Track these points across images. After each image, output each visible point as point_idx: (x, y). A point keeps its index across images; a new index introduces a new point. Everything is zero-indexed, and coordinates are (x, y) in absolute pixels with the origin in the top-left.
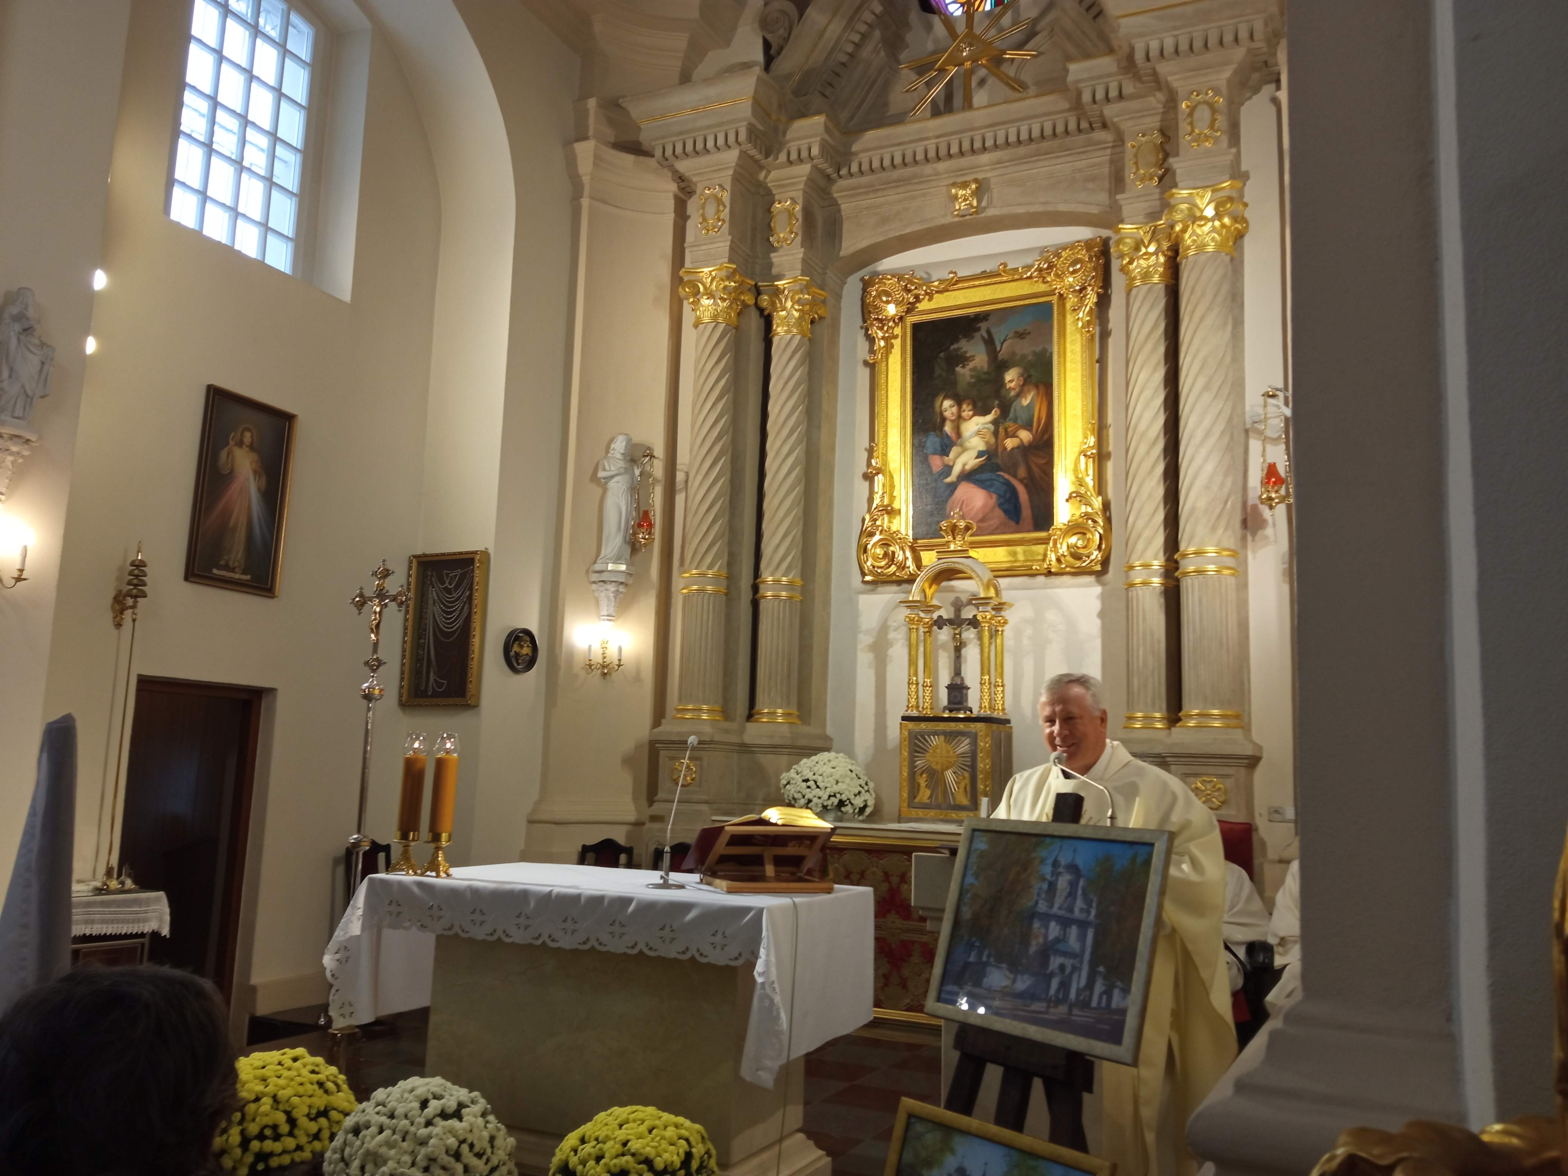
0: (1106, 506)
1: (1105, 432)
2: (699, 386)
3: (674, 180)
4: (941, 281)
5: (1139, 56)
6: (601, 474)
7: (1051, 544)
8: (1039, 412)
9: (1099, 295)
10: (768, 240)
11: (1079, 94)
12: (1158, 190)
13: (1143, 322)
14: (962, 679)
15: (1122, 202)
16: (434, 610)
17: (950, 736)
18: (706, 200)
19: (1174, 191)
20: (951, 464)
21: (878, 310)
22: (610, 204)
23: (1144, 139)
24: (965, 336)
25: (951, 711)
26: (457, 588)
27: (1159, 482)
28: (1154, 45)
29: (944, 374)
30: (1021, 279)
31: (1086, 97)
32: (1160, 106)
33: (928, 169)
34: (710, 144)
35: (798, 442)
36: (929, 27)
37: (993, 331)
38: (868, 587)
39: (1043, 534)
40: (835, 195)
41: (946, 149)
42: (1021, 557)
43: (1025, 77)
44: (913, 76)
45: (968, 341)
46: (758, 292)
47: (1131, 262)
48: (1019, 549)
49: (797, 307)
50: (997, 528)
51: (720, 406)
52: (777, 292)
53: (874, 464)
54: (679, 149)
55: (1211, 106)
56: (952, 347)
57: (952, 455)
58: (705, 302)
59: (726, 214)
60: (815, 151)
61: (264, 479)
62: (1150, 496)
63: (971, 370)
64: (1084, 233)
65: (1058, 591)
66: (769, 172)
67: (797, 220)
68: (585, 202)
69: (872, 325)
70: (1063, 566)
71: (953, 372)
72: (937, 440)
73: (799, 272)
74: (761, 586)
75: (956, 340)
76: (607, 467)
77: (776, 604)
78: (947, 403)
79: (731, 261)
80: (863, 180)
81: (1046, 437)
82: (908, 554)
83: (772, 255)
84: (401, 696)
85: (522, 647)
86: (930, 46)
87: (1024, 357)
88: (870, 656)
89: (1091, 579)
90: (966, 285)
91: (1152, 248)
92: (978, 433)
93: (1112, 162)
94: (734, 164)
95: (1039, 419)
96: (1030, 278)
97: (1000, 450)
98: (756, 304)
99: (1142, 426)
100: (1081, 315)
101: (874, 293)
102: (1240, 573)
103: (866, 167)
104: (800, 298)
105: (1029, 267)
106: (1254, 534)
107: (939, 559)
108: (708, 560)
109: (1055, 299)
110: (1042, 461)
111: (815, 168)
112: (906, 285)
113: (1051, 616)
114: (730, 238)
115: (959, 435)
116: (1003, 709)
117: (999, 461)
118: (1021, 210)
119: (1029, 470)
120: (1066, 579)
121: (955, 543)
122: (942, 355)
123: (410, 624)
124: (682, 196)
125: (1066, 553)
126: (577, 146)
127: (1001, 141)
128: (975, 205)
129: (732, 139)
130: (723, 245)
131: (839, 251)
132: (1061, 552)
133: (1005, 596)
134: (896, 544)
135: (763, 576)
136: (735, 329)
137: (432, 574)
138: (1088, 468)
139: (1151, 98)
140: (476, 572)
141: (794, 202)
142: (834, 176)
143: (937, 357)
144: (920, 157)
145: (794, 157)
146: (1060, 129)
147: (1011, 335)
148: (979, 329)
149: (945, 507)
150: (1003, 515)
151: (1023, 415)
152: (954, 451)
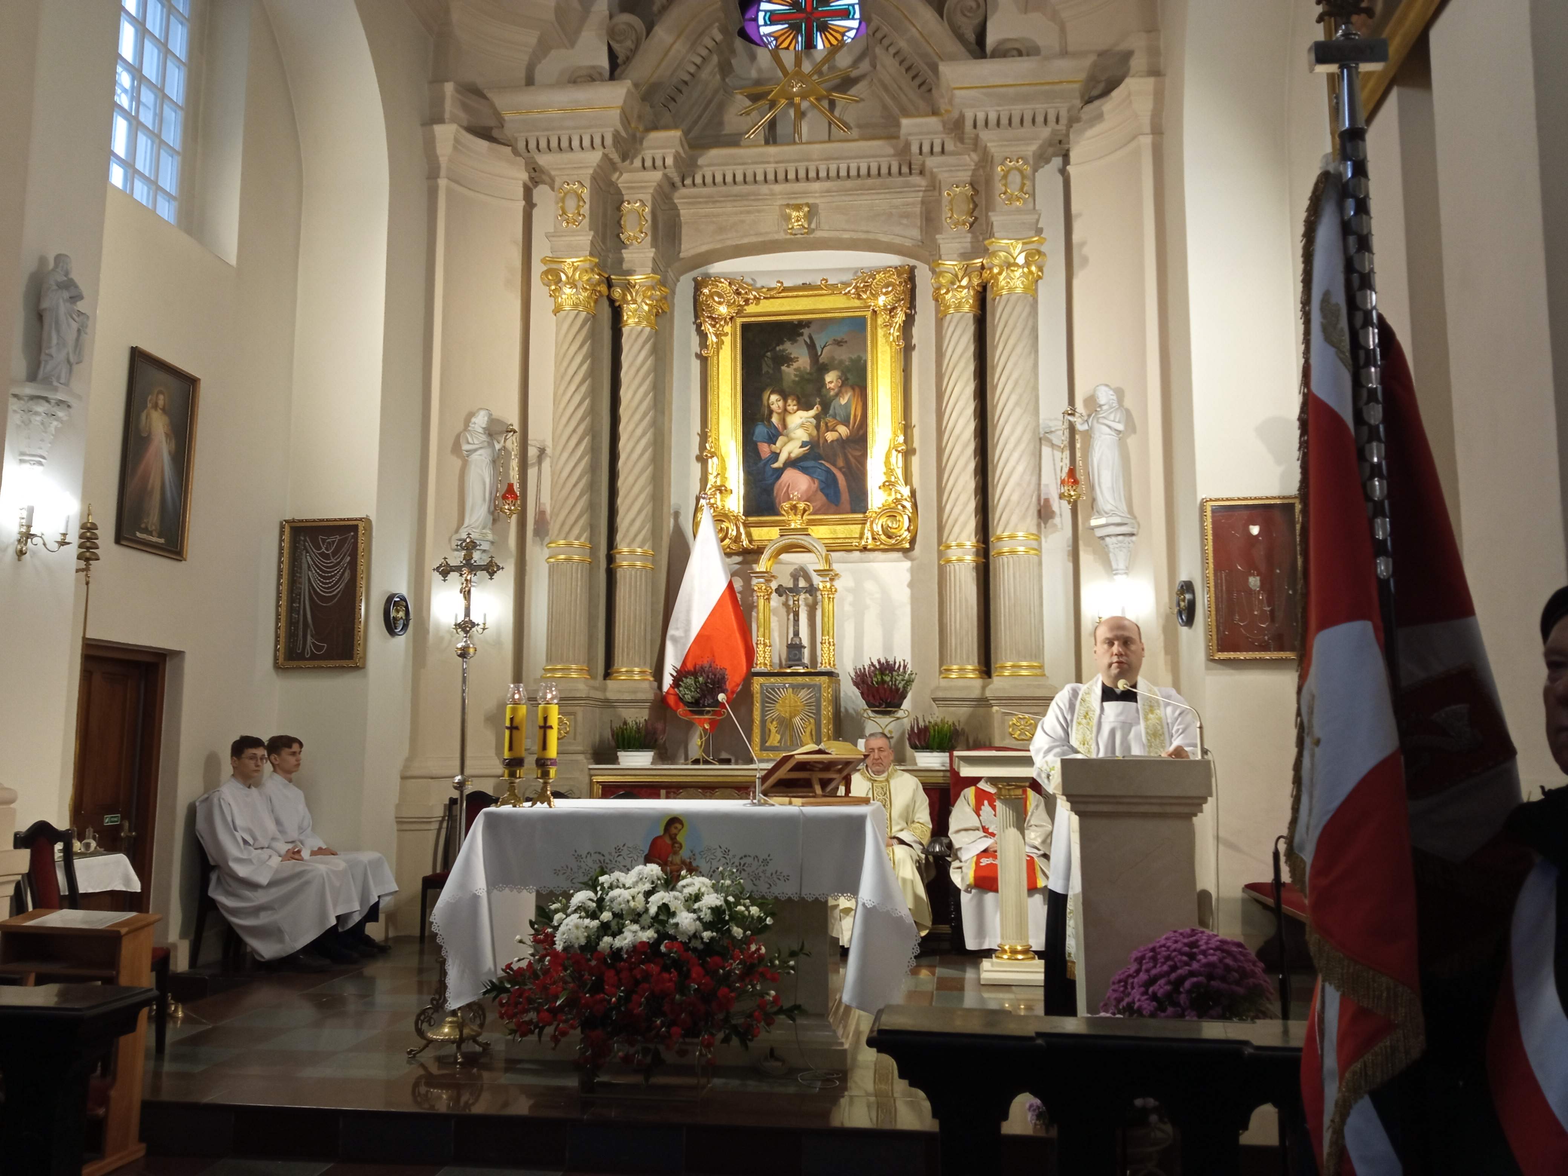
0: (913, 493)
1: (909, 431)
2: (562, 369)
3: (528, 170)
4: (769, 289)
5: (969, 123)
6: (465, 447)
7: (868, 524)
8: (855, 411)
9: (906, 314)
10: (618, 236)
11: (908, 145)
12: (969, 235)
13: (957, 344)
15: (940, 241)
16: (310, 576)
17: (796, 688)
18: (566, 194)
19: (989, 239)
20: (778, 451)
21: (711, 310)
22: (464, 186)
23: (957, 190)
24: (790, 340)
26: (334, 554)
27: (971, 477)
28: (981, 116)
29: (771, 371)
30: (840, 294)
31: (915, 149)
32: (973, 164)
33: (764, 189)
34: (576, 143)
36: (753, 57)
37: (814, 337)
39: (861, 516)
40: (676, 201)
41: (784, 174)
42: (842, 535)
43: (849, 118)
44: (748, 103)
45: (792, 344)
46: (610, 285)
47: (947, 293)
48: (840, 528)
49: (648, 302)
50: (819, 509)
51: (583, 389)
52: (628, 287)
53: (708, 448)
54: (543, 145)
55: (1021, 171)
56: (778, 348)
57: (779, 444)
58: (567, 290)
59: (586, 209)
60: (669, 161)
61: (173, 441)
62: (964, 488)
63: (795, 370)
64: (894, 260)
65: (875, 565)
66: (621, 174)
67: (647, 221)
68: (442, 183)
69: (705, 322)
70: (878, 543)
71: (780, 371)
72: (766, 429)
73: (649, 270)
74: (618, 556)
75: (781, 342)
76: (470, 440)
77: (633, 573)
78: (774, 398)
79: (592, 255)
80: (705, 191)
81: (861, 432)
82: (742, 530)
83: (623, 251)
84: (276, 658)
85: (398, 611)
86: (754, 74)
87: (841, 362)
89: (899, 555)
90: (790, 294)
91: (964, 282)
92: (802, 426)
93: (926, 202)
94: (595, 164)
95: (855, 416)
96: (848, 293)
97: (821, 441)
98: (609, 296)
99: (957, 430)
100: (892, 331)
101: (706, 293)
103: (709, 180)
104: (651, 295)
105: (846, 284)
106: (1045, 523)
107: (781, 536)
108: (576, 531)
109: (869, 314)
110: (858, 453)
111: (666, 176)
112: (737, 289)
113: (869, 586)
114: (592, 233)
115: (785, 426)
116: (831, 665)
117: (821, 451)
118: (846, 235)
119: (846, 459)
120: (881, 555)
121: (796, 522)
122: (769, 354)
123: (284, 588)
124: (530, 185)
125: (881, 533)
126: (438, 129)
127: (833, 173)
128: (806, 226)
129: (597, 141)
130: (585, 238)
131: (679, 252)
132: (875, 529)
133: (835, 566)
134: (730, 521)
135: (619, 547)
136: (593, 318)
137: (305, 541)
138: (897, 461)
139: (967, 157)
140: (361, 538)
141: (643, 204)
142: (679, 184)
143: (764, 356)
144: (760, 177)
145: (649, 163)
146: (884, 171)
147: (830, 341)
148: (801, 334)
149: (772, 490)
150: (824, 498)
151: (841, 413)
152: (781, 440)
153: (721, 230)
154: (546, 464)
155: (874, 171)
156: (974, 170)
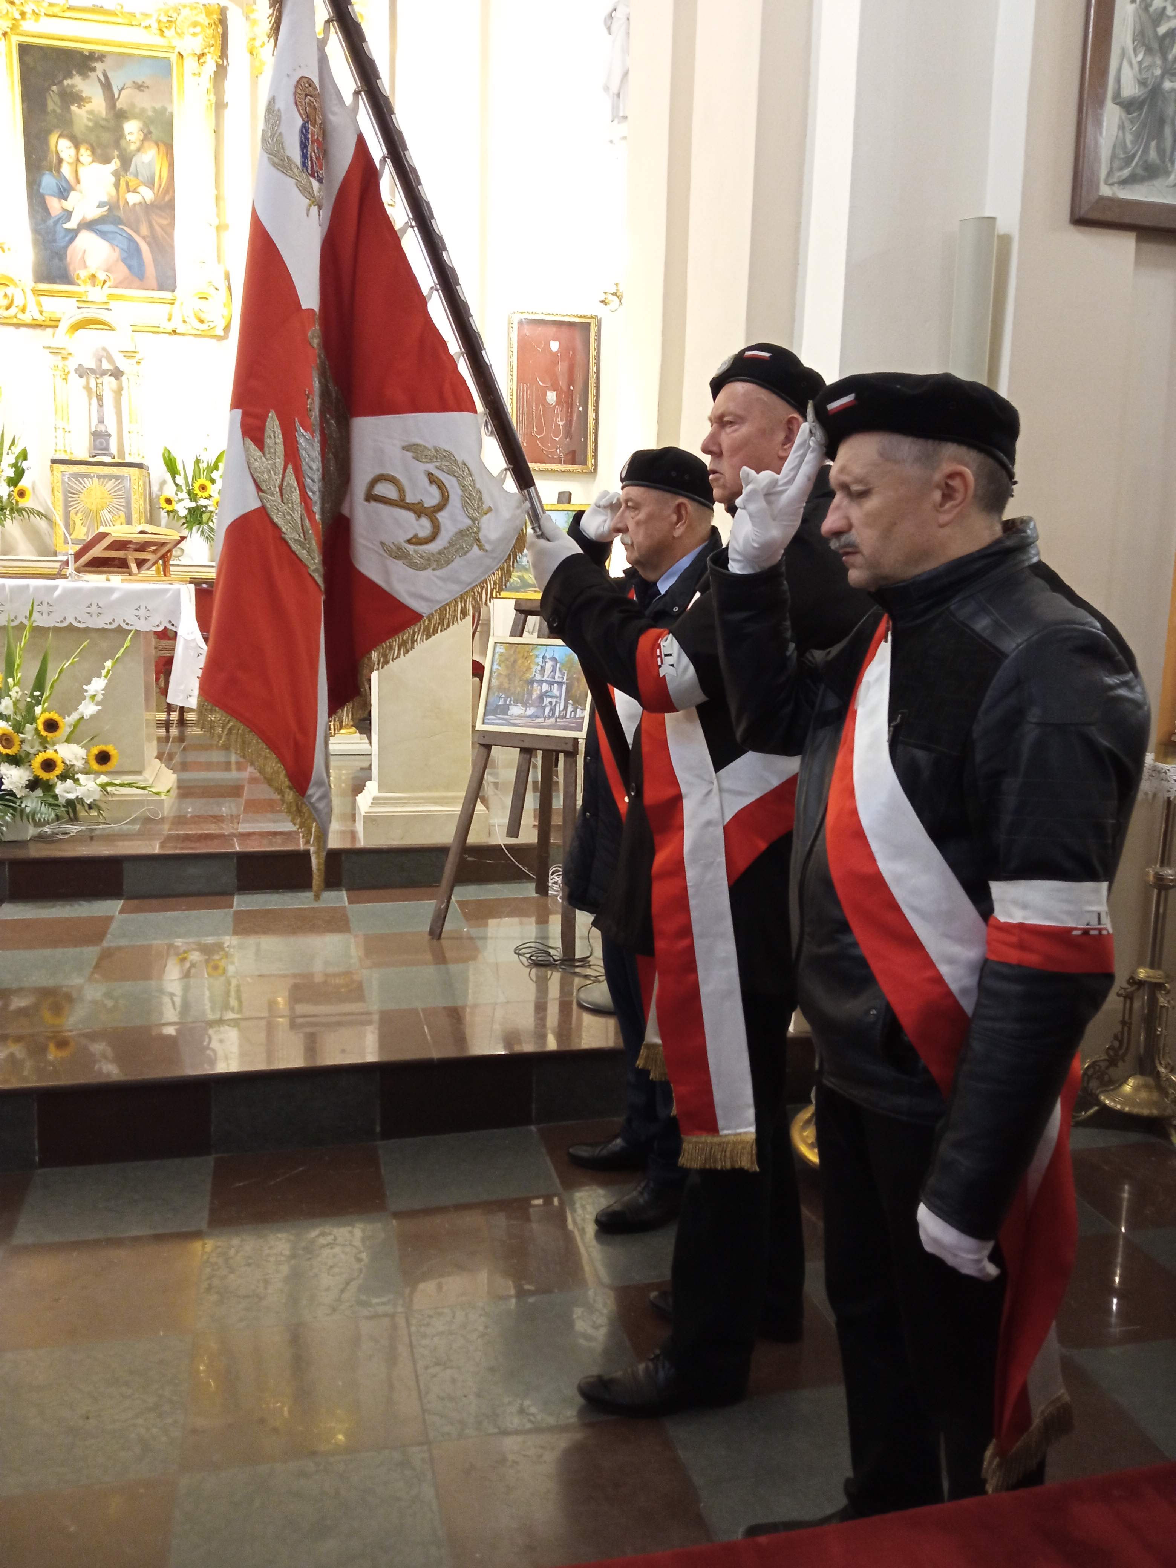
0: (226, 276)
1: (222, 203)
7: (178, 304)
8: (160, 171)
9: (217, 63)
20: (70, 209)
24: (79, 73)
25: (94, 455)
29: (58, 111)
30: (140, 25)
39: (168, 294)
45: (84, 80)
50: (124, 282)
56: (66, 82)
57: (71, 200)
63: (87, 112)
70: (188, 327)
71: (69, 110)
72: (54, 182)
75: (69, 75)
78: (63, 144)
82: (31, 298)
87: (143, 110)
89: (213, 342)
90: (78, 17)
92: (98, 183)
95: (160, 178)
96: (148, 27)
97: (121, 203)
100: (201, 81)
105: (147, 16)
109: (174, 58)
115: (77, 180)
117: (121, 214)
119: (151, 228)
121: (95, 294)
122: (54, 88)
125: (191, 316)
132: (186, 314)
134: (16, 284)
147: (129, 83)
148: (94, 69)
149: (65, 254)
150: (125, 269)
151: (144, 173)
152: (74, 196)
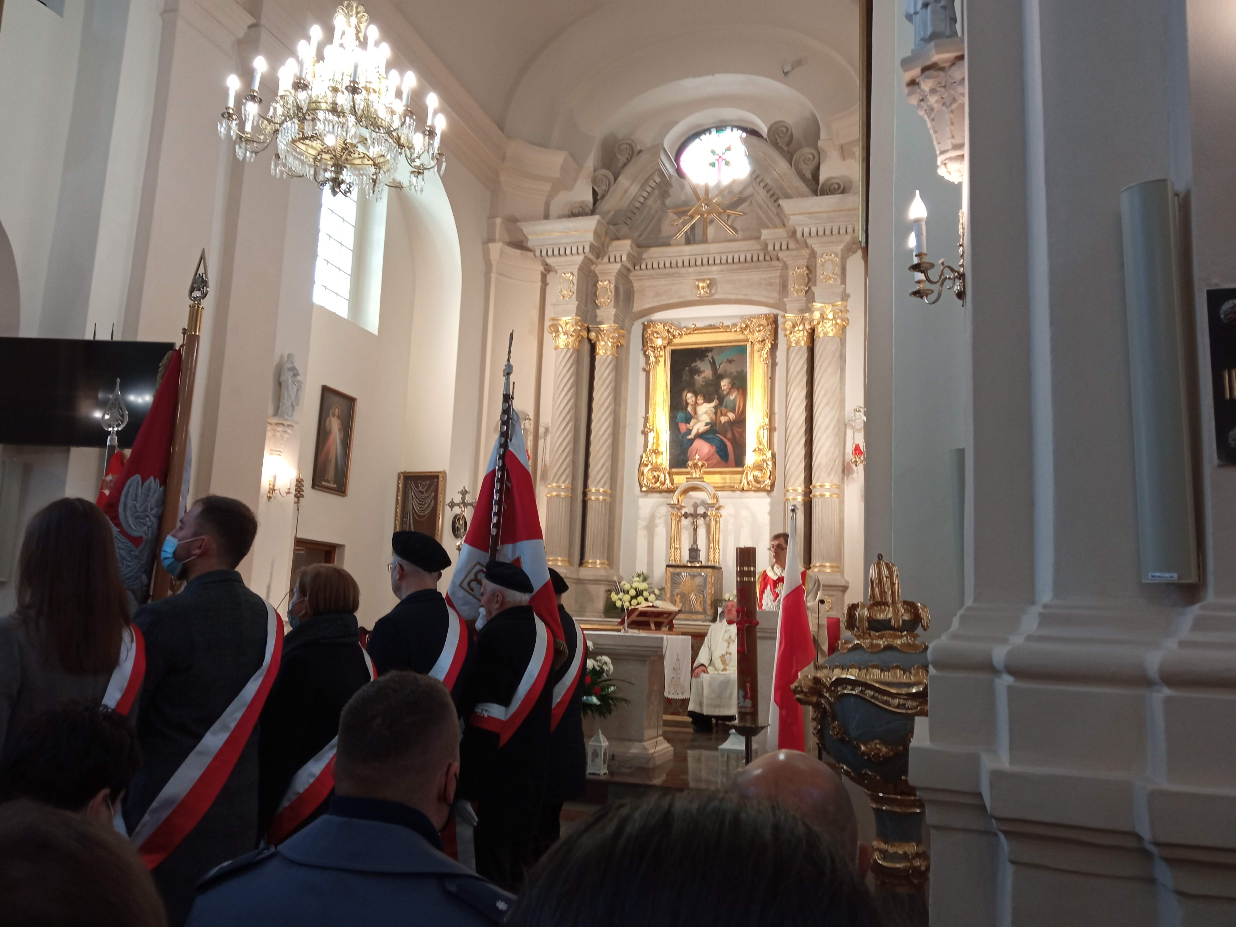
0: (773, 456)
1: (773, 416)
2: (558, 383)
3: (542, 265)
4: (688, 329)
5: (799, 235)
7: (744, 475)
8: (739, 403)
9: (771, 344)
10: (595, 302)
11: (766, 246)
12: (805, 299)
13: (796, 365)
14: (697, 546)
15: (786, 302)
16: (413, 503)
17: (692, 576)
18: (563, 279)
19: (814, 304)
20: (691, 428)
21: (652, 341)
22: (507, 277)
23: (798, 271)
24: (700, 359)
25: (690, 562)
27: (802, 448)
28: (806, 231)
29: (688, 379)
30: (731, 331)
31: (770, 248)
32: (807, 256)
33: (683, 270)
34: (568, 252)
35: (610, 414)
37: (715, 358)
38: (643, 494)
39: (740, 469)
40: (631, 278)
41: (694, 262)
42: (728, 481)
43: (737, 225)
44: (675, 217)
45: (701, 362)
46: (589, 331)
47: (791, 333)
48: (727, 476)
49: (611, 340)
50: (715, 465)
51: (570, 394)
52: (599, 332)
53: (648, 426)
54: (550, 253)
55: (833, 262)
56: (692, 365)
57: (691, 423)
58: (562, 336)
59: (574, 289)
60: (624, 258)
61: (342, 433)
62: (798, 455)
63: (703, 378)
64: (764, 310)
65: (747, 500)
66: (597, 265)
67: (612, 292)
68: (493, 276)
69: (648, 349)
70: (750, 487)
71: (693, 378)
72: (683, 415)
73: (612, 321)
74: (588, 493)
75: (695, 361)
77: (598, 503)
78: (689, 395)
79: (577, 315)
80: (648, 272)
81: (742, 417)
82: (667, 477)
83: (597, 311)
87: (731, 373)
88: (645, 532)
89: (764, 494)
90: (701, 332)
91: (801, 328)
92: (706, 413)
93: (780, 277)
94: (580, 263)
95: (739, 407)
96: (736, 331)
97: (718, 422)
98: (588, 338)
99: (795, 418)
100: (762, 354)
101: (649, 331)
102: (841, 497)
103: (649, 266)
104: (613, 336)
105: (735, 325)
106: (848, 477)
107: (687, 482)
108: (563, 478)
109: (748, 344)
111: (623, 266)
112: (668, 330)
113: (744, 513)
114: (577, 302)
115: (696, 413)
116: (719, 562)
117: (717, 428)
118: (733, 297)
119: (733, 434)
120: (752, 493)
121: (696, 474)
122: (687, 368)
123: (399, 510)
124: (545, 272)
125: (752, 480)
126: (491, 245)
127: (724, 261)
128: (708, 292)
129: (581, 250)
130: (573, 305)
131: (632, 308)
132: (749, 479)
133: (722, 502)
134: (660, 471)
135: (590, 487)
136: (578, 352)
137: (411, 483)
138: (765, 435)
139: (803, 251)
140: (441, 483)
141: (610, 282)
142: (632, 269)
143: (684, 369)
144: (680, 264)
145: (612, 259)
146: (755, 258)
147: (725, 360)
148: (707, 356)
149: (686, 452)
150: (719, 457)
151: (731, 405)
152: (693, 421)
153: (658, 295)
154: (549, 438)
155: (749, 259)
156: (809, 259)
